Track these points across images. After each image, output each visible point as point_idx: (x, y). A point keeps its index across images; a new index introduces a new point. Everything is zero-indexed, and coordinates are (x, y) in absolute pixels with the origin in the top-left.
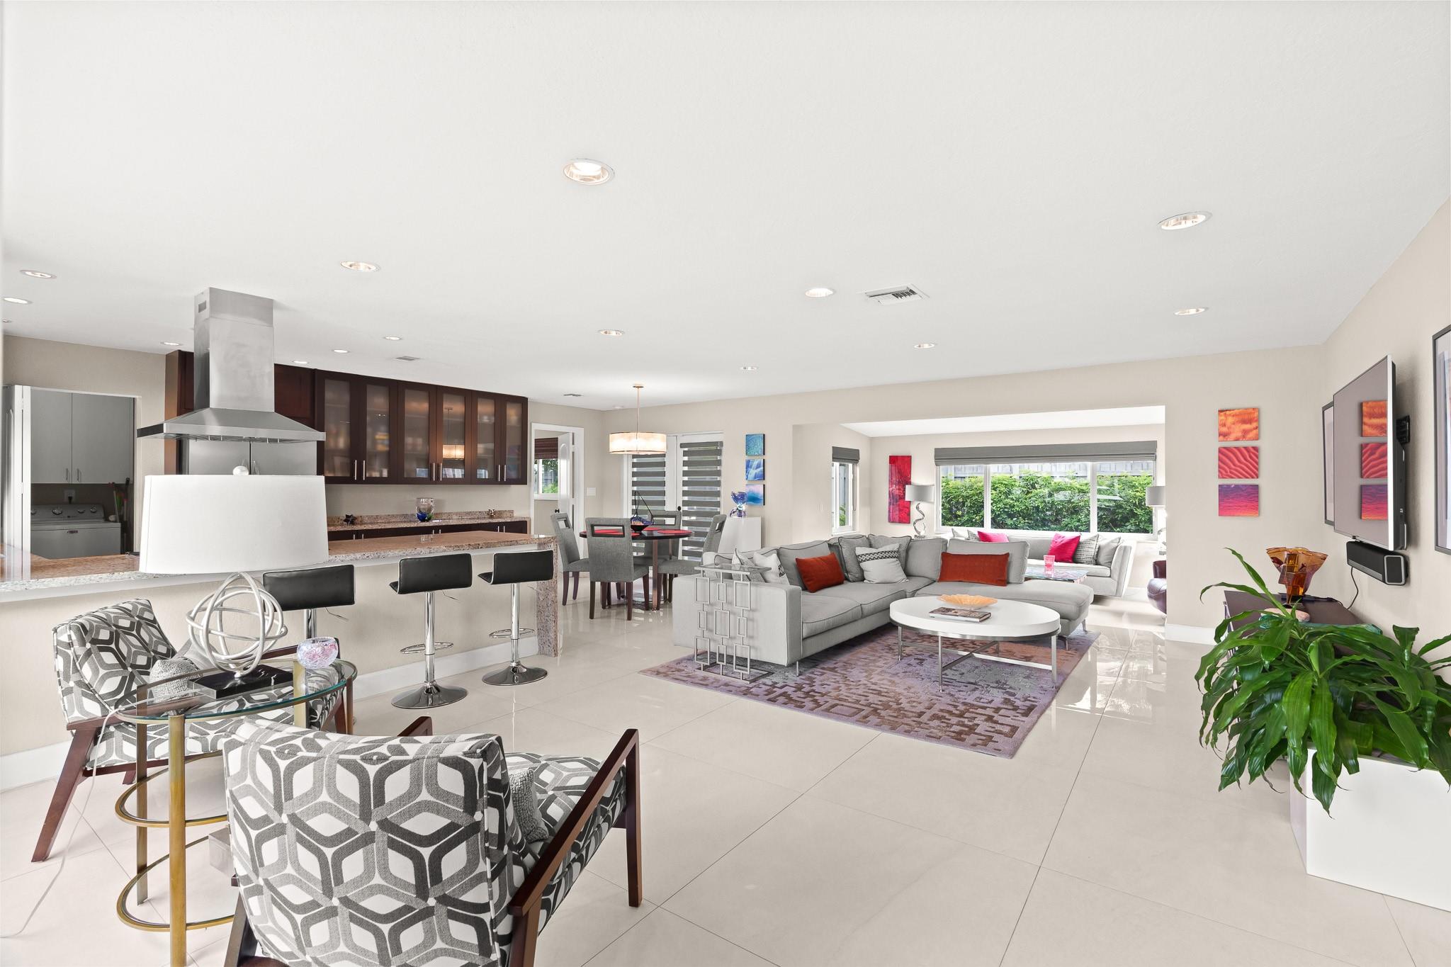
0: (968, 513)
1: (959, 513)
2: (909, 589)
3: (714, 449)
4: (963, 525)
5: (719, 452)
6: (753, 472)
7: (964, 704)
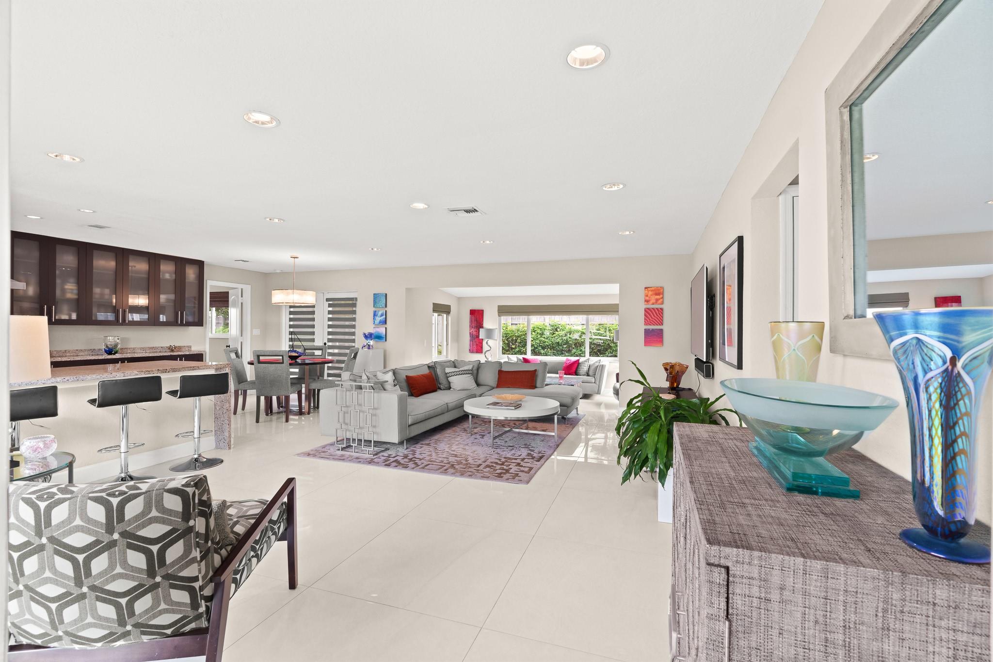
0: (519, 346)
1: (513, 346)
2: (478, 393)
3: (351, 303)
4: (515, 354)
5: (354, 305)
6: (378, 319)
7: (505, 458)
